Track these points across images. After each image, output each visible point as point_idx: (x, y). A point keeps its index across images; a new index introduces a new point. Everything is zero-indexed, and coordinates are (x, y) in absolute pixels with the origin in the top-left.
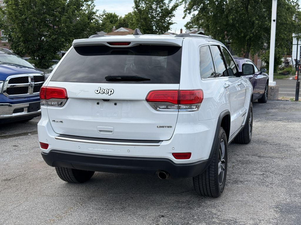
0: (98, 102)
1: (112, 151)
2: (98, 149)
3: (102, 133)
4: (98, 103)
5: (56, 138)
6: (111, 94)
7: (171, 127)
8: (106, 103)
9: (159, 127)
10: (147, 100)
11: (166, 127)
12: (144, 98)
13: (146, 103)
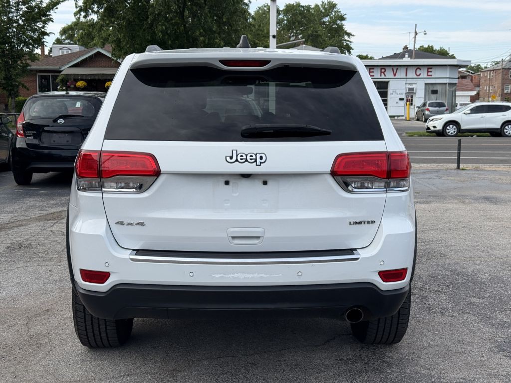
0: (228, 179)
1: (265, 276)
2: (236, 275)
3: (237, 241)
4: (227, 183)
5: (133, 260)
6: (261, 163)
7: (373, 222)
8: (245, 183)
9: (352, 223)
10: (334, 173)
11: (365, 222)
12: (329, 169)
13: (330, 180)
